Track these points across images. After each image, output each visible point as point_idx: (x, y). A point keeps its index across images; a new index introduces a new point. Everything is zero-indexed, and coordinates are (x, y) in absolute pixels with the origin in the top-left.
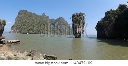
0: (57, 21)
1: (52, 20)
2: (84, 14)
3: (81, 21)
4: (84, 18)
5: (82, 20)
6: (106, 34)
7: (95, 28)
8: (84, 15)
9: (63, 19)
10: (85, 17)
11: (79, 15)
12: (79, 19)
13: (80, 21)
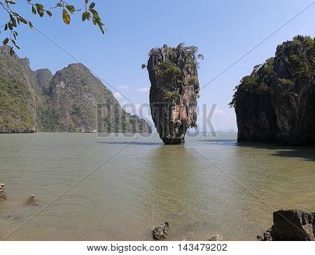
0: (60, 80)
1: (41, 73)
2: (194, 49)
3: (187, 78)
4: (194, 67)
5: (189, 73)
6: (280, 125)
7: (232, 103)
8: (196, 55)
9: (85, 68)
10: (198, 60)
11: (178, 56)
12: (177, 69)
13: (181, 79)
